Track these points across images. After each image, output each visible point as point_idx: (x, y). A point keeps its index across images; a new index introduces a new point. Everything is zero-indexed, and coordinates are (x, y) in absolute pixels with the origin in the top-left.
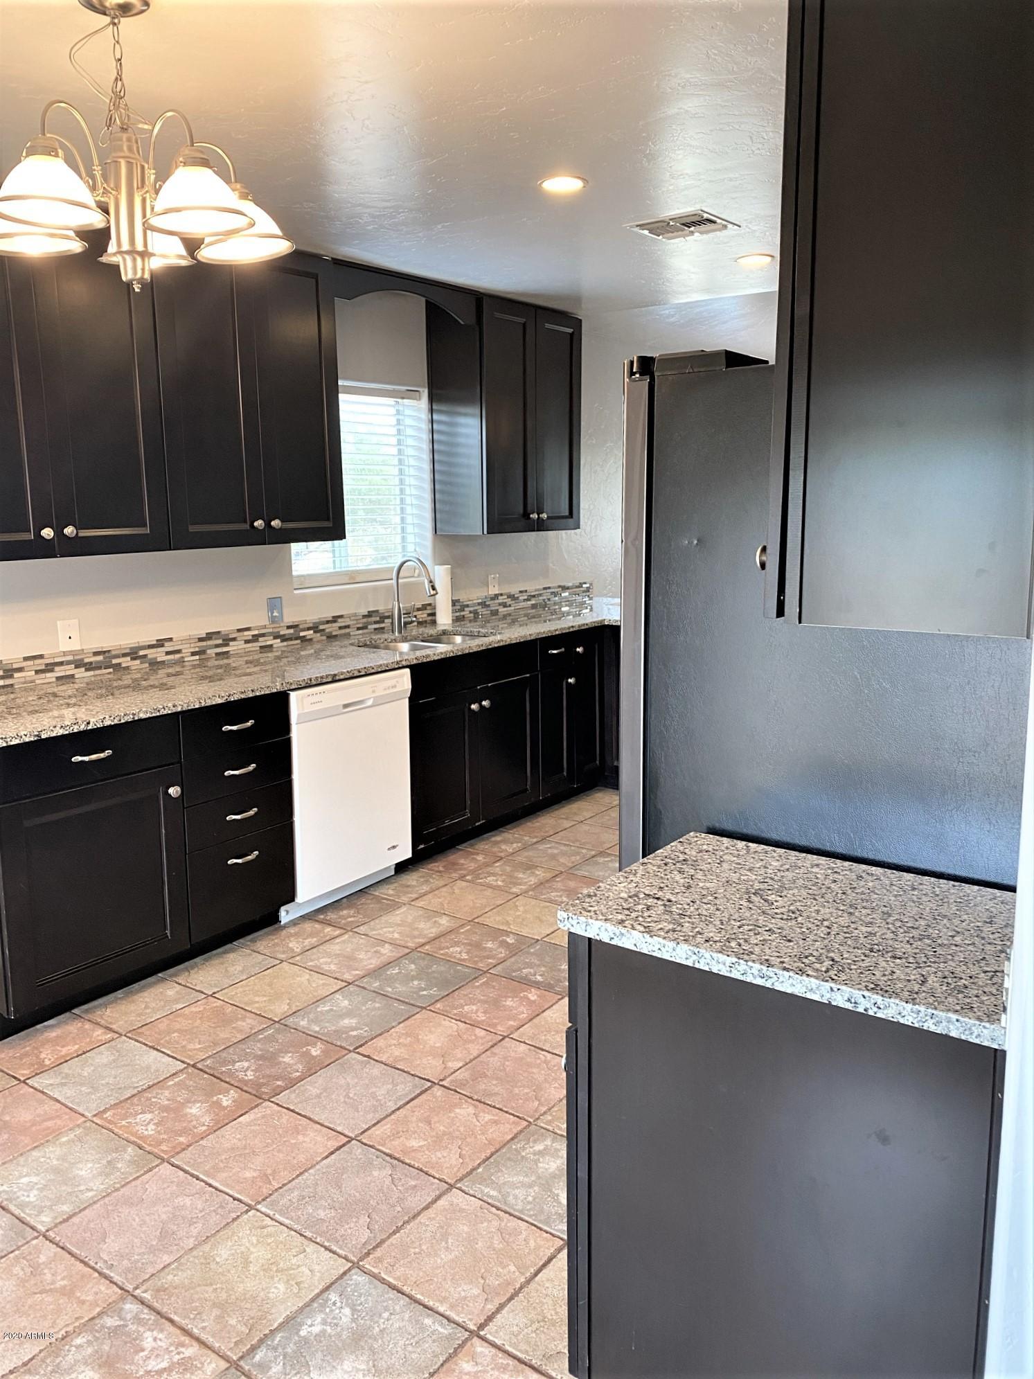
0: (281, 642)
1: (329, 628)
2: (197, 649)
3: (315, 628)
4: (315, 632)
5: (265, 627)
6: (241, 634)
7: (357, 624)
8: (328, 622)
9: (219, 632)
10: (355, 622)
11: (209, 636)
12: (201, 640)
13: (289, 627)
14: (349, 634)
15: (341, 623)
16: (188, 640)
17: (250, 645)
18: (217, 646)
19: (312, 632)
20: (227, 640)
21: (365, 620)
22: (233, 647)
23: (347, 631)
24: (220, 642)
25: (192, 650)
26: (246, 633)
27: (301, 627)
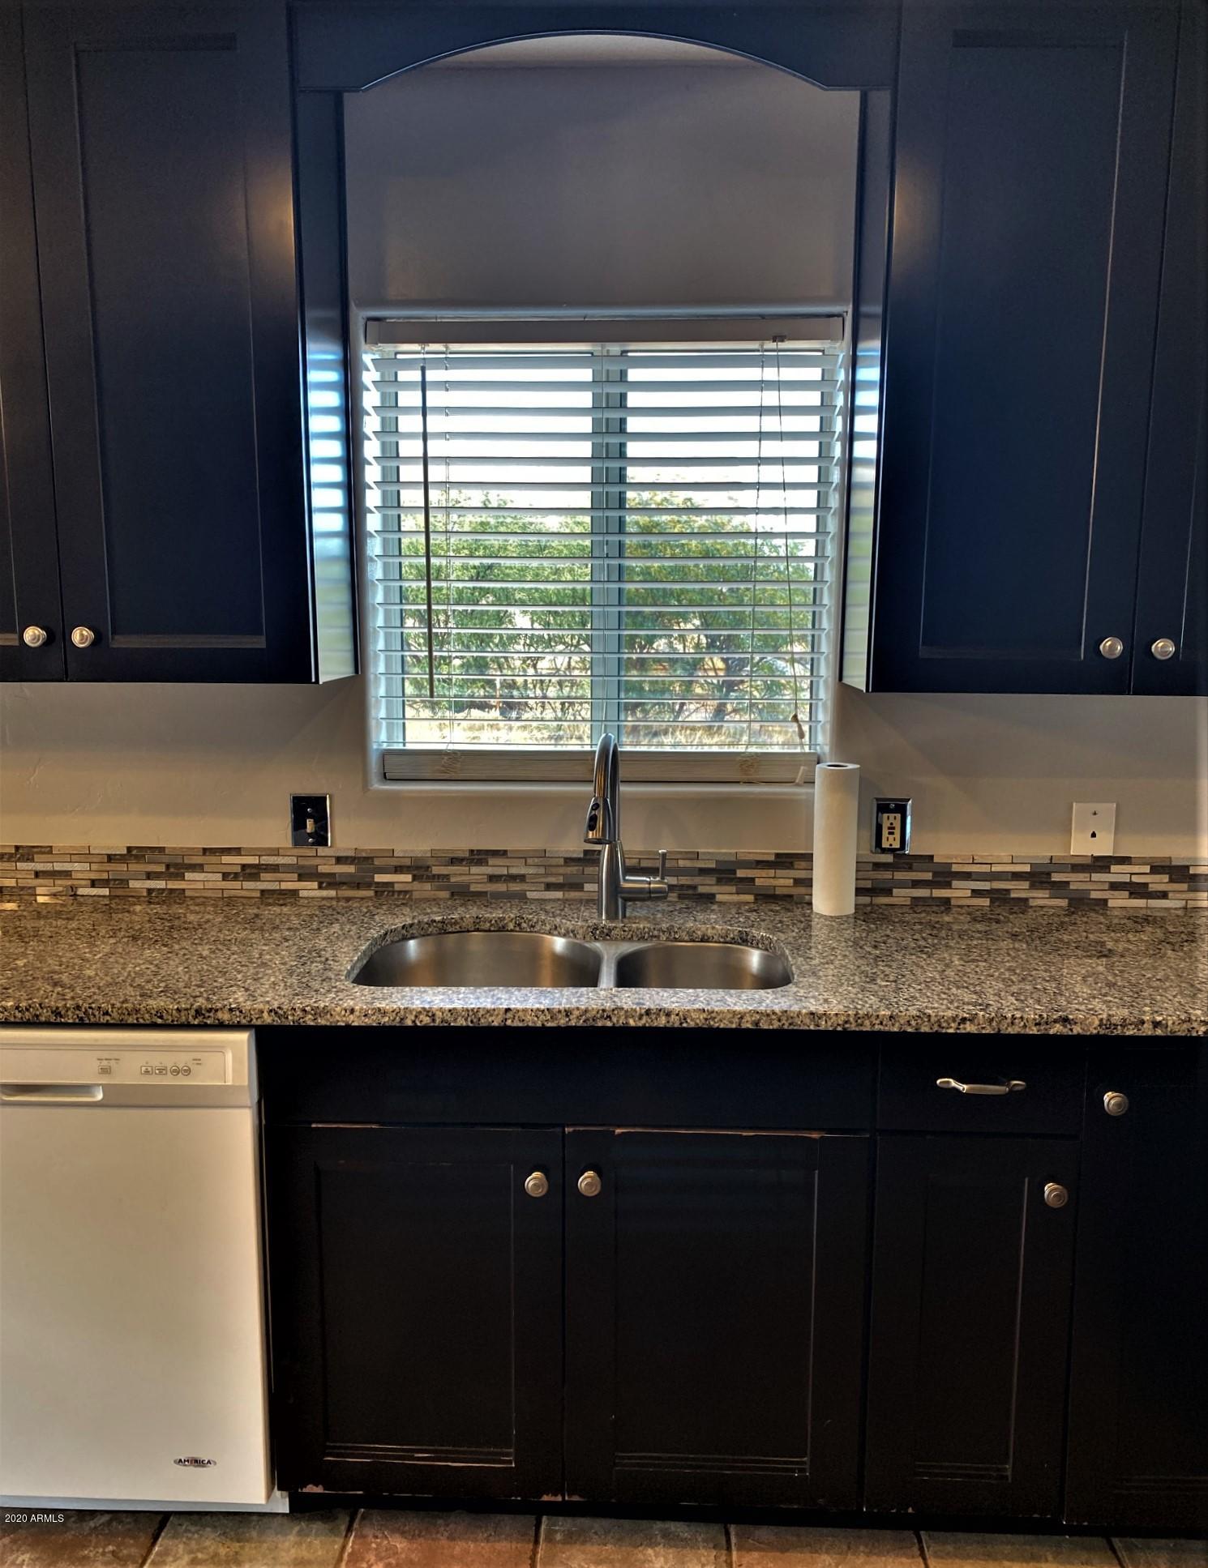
0: (320, 887)
1: (459, 875)
2: (105, 876)
3: (419, 869)
4: (415, 878)
5: (276, 852)
6: (213, 859)
7: (546, 875)
8: (454, 861)
9: (161, 850)
10: (542, 871)
11: (134, 854)
12: (110, 858)
13: (339, 860)
14: (522, 897)
15: (496, 867)
16: (86, 855)
17: (237, 885)
18: (149, 876)
19: (408, 878)
20: (177, 868)
21: (572, 870)
22: (193, 881)
23: (515, 887)
24: (162, 868)
25: (93, 876)
26: (226, 859)
27: (377, 862)
